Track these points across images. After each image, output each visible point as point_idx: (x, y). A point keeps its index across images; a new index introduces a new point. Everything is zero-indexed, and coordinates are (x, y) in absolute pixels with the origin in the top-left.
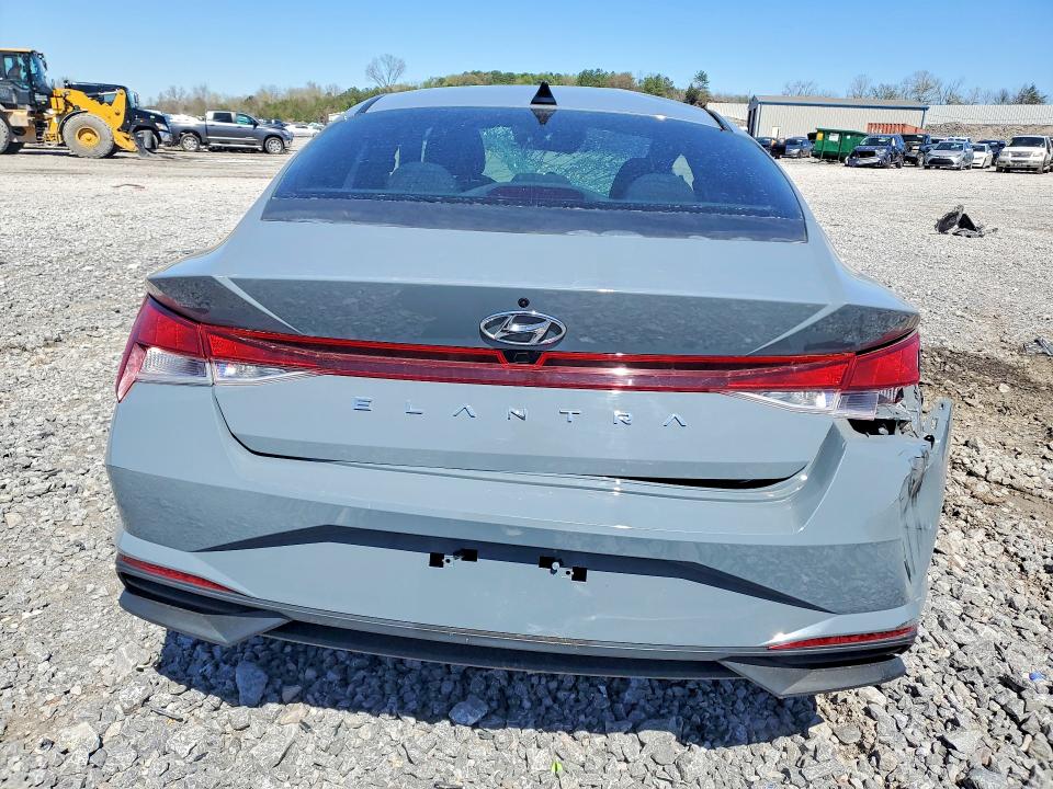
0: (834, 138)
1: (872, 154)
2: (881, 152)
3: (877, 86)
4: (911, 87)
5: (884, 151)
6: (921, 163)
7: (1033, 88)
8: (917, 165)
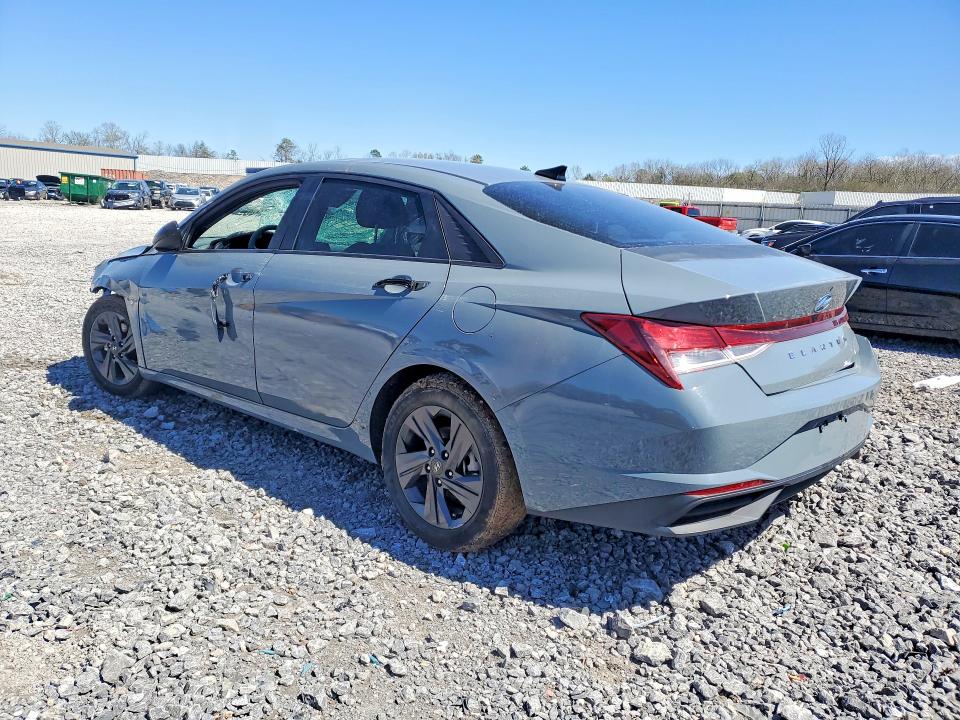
0: (80, 182)
1: (126, 197)
2: (134, 196)
3: (68, 132)
4: (101, 137)
5: (137, 194)
6: (164, 205)
7: (202, 145)
8: (161, 207)
